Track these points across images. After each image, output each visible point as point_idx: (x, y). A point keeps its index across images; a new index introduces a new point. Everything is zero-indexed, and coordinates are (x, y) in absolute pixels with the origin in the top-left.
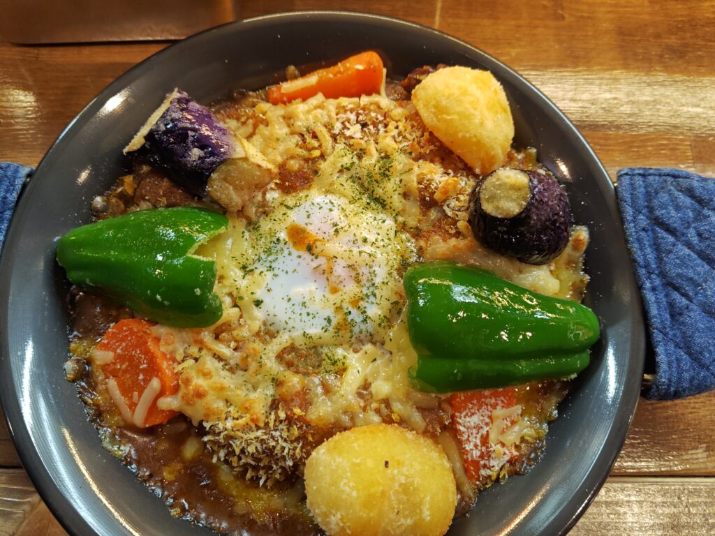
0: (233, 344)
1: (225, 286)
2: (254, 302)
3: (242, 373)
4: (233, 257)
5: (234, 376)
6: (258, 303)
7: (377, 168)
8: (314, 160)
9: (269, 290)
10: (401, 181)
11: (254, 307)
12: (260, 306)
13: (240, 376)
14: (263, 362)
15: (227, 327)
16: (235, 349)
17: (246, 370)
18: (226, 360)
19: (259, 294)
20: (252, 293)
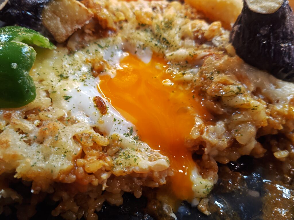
0: (37, 122)
1: (43, 85)
2: (64, 96)
3: (37, 144)
4: (53, 68)
5: (29, 147)
6: (67, 98)
7: (163, 24)
8: (120, 22)
9: (78, 91)
10: (180, 29)
11: (64, 100)
12: (68, 100)
13: (35, 147)
14: (59, 136)
15: (37, 111)
16: (38, 126)
17: (41, 143)
18: (26, 134)
19: (70, 92)
20: (65, 90)
